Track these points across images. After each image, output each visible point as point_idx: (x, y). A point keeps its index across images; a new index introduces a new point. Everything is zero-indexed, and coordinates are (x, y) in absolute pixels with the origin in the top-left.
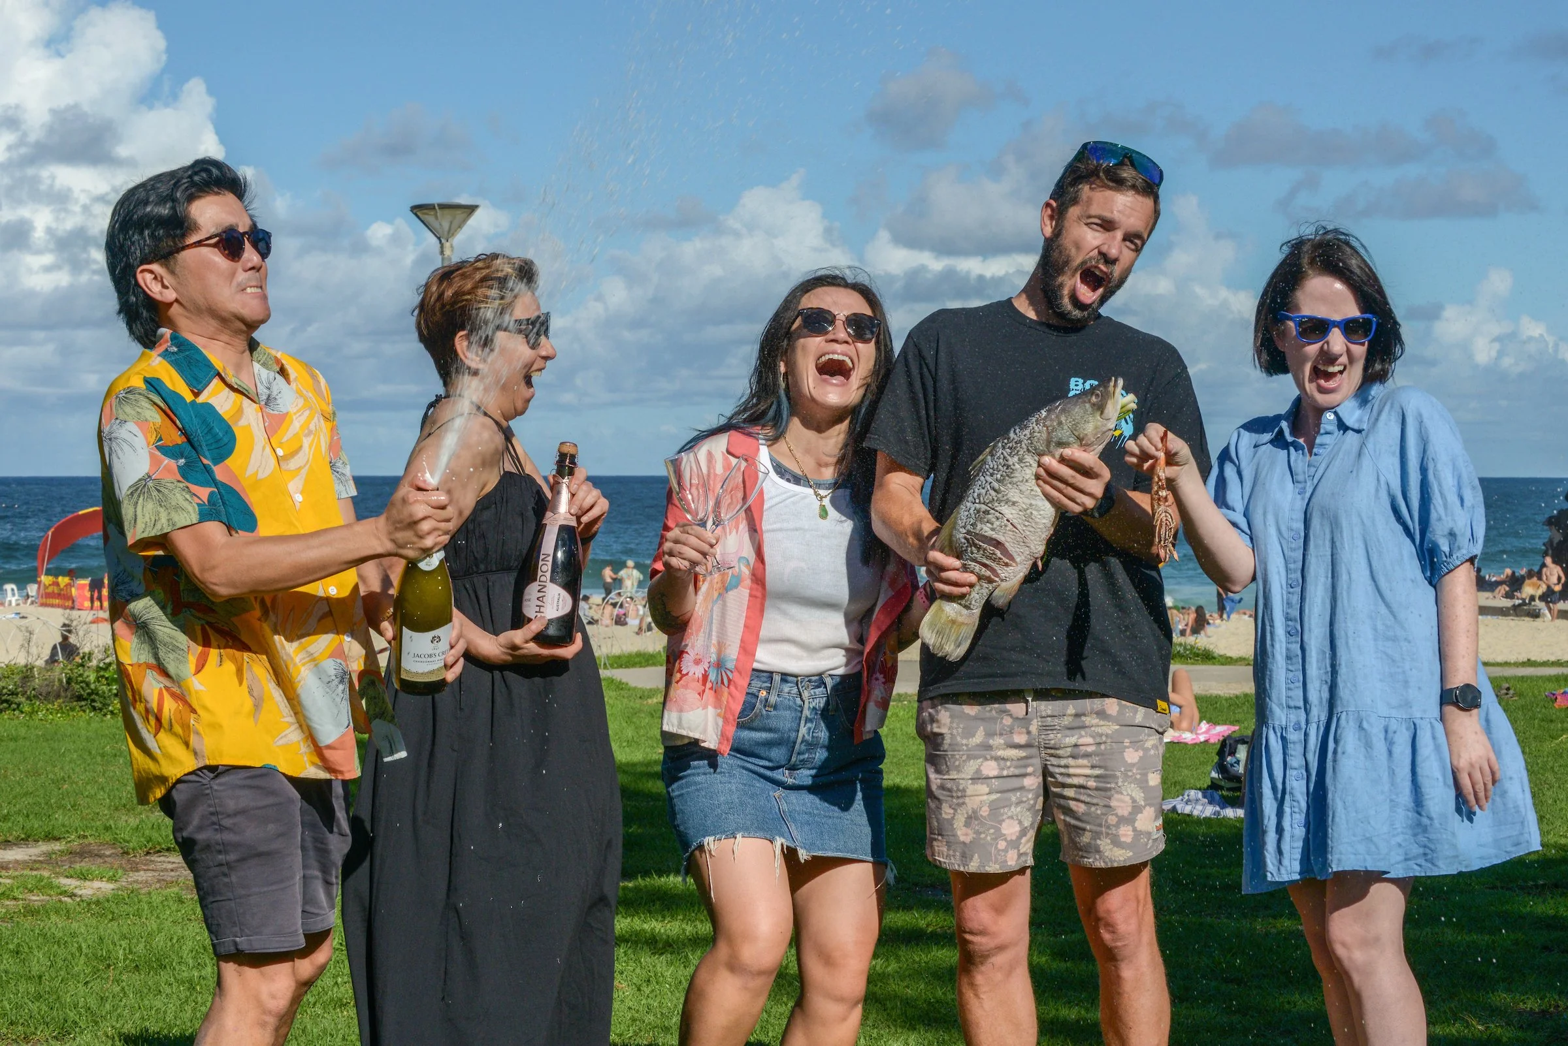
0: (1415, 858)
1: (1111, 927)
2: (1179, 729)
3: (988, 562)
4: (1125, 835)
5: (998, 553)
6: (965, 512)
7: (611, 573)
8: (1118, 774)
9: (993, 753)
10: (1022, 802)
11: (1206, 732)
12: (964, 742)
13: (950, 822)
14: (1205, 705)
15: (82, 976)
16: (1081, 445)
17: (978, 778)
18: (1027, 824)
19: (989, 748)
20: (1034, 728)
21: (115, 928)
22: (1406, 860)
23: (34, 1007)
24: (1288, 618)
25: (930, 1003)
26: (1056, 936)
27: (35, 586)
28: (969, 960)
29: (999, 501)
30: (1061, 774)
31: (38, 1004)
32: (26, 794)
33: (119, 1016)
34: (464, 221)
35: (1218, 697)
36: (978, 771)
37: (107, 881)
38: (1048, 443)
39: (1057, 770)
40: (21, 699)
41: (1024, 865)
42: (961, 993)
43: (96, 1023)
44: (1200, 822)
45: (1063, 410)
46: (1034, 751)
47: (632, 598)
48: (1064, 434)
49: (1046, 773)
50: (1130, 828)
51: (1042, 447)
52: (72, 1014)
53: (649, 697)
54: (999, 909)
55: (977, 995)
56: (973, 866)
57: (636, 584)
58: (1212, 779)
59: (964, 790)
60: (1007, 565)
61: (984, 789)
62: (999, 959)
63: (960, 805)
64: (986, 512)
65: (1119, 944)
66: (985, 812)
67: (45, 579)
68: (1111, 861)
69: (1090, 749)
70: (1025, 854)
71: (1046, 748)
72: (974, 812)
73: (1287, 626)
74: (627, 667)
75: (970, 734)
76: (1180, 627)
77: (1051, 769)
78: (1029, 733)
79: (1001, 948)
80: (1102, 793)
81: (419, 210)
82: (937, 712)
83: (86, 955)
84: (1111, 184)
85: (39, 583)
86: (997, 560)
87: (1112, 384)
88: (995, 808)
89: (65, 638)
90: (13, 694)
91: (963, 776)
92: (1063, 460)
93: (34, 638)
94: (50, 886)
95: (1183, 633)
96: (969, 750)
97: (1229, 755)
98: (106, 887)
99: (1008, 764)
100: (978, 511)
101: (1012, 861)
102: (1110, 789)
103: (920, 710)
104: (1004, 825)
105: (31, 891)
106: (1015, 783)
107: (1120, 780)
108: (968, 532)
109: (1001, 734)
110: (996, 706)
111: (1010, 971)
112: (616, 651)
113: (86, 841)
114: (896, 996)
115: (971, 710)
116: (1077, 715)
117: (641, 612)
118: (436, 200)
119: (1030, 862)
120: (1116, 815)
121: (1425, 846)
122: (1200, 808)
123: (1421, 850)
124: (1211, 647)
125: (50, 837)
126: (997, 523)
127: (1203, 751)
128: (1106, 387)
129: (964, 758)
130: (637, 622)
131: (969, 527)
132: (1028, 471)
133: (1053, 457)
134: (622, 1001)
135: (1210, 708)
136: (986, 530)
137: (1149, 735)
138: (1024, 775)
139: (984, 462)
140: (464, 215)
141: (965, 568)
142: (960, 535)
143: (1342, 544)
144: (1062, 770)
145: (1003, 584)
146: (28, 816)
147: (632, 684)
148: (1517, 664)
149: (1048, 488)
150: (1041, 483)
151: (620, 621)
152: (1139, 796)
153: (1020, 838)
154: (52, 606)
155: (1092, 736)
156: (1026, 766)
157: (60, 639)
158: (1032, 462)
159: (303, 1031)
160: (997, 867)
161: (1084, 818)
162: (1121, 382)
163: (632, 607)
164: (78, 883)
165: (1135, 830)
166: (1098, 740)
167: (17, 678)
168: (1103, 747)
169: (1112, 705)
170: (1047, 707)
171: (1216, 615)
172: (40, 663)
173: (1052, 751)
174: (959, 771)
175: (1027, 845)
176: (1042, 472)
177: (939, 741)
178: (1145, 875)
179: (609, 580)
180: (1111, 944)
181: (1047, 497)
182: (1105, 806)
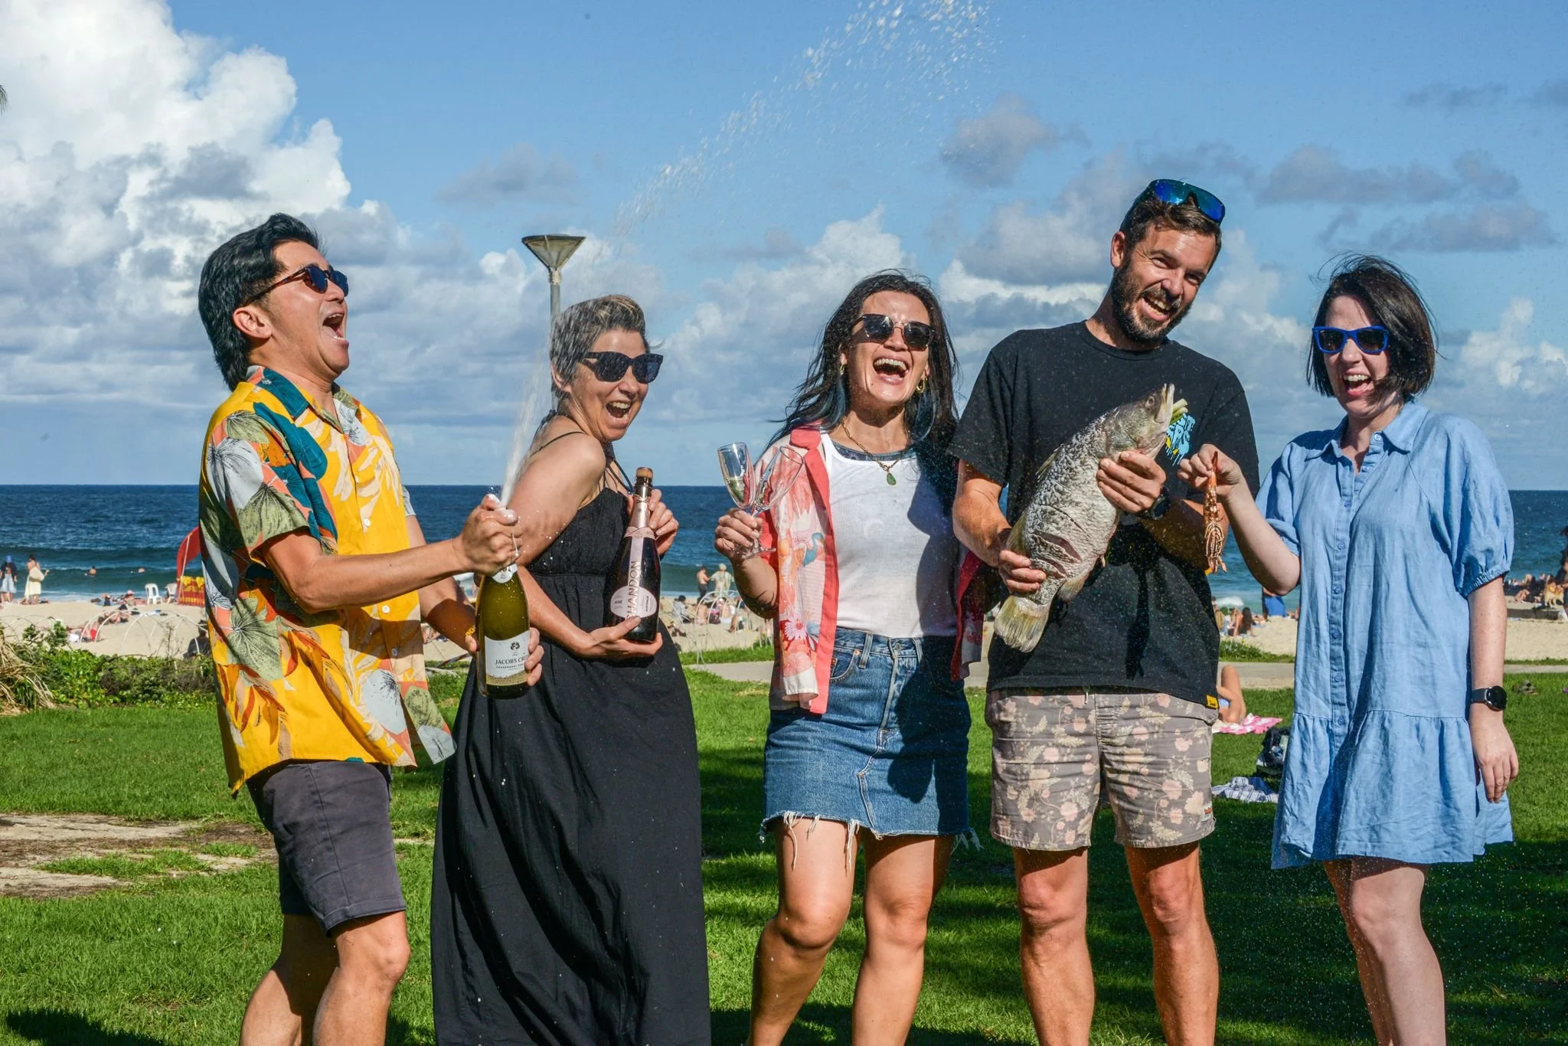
0: (1444, 845)
1: (1163, 904)
2: (1228, 721)
3: (1055, 559)
4: (1175, 817)
5: (1064, 550)
6: (1033, 513)
7: (705, 576)
8: (1170, 761)
9: (1054, 741)
10: (1080, 787)
11: (1252, 724)
12: (1029, 729)
13: (1015, 802)
14: (1251, 699)
15: (218, 944)
16: (1138, 448)
17: (1040, 763)
18: (1085, 807)
19: (1051, 735)
20: (1092, 717)
21: (249, 900)
22: (1436, 847)
23: (173, 972)
24: (1331, 621)
25: (998, 972)
26: (1114, 911)
27: (175, 586)
28: (1031, 931)
29: (1064, 502)
30: (1117, 761)
31: (177, 970)
32: (167, 777)
33: (252, 981)
34: (571, 252)
35: (1263, 692)
36: (1041, 757)
37: (242, 857)
38: (1108, 446)
39: (1113, 758)
40: (162, 689)
41: (1080, 845)
42: (1023, 963)
43: (231, 987)
44: (1246, 806)
45: (1121, 416)
46: (1092, 739)
47: (725, 599)
48: (1122, 438)
49: (1103, 760)
50: (1180, 811)
51: (1102, 451)
52: (208, 979)
53: (741, 690)
54: (1056, 886)
55: (1037, 964)
56: (1034, 844)
57: (728, 586)
58: (1258, 767)
59: (1027, 774)
60: (1072, 561)
61: (1045, 773)
62: (1056, 931)
63: (1023, 787)
64: (1052, 513)
65: (1171, 920)
66: (1046, 794)
67: (184, 580)
68: (1162, 840)
69: (1144, 738)
70: (1083, 835)
71: (1103, 737)
72: (1036, 794)
73: (1331, 629)
74: (720, 662)
75: (1033, 721)
76: (1229, 627)
77: (1108, 757)
78: (1088, 722)
79: (1059, 921)
80: (1155, 779)
81: (529, 241)
82: (1005, 703)
83: (222, 925)
84: (1174, 223)
85: (179, 583)
86: (1062, 557)
87: (1164, 389)
88: (1055, 791)
89: (202, 634)
90: (154, 685)
91: (1027, 761)
92: (1122, 462)
93: (174, 633)
94: (189, 861)
95: (1231, 633)
96: (1033, 737)
97: (1274, 744)
98: (241, 862)
99: (1069, 751)
100: (1045, 512)
101: (1070, 841)
102: (1161, 775)
103: (989, 701)
104: (1063, 807)
105: (171, 866)
106: (1075, 768)
107: (1171, 767)
108: (1036, 532)
109: (1062, 723)
110: (1058, 697)
111: (1068, 942)
112: (710, 647)
113: (222, 820)
114: (967, 965)
115: (1035, 700)
116: (1132, 707)
117: (733, 612)
118: (545, 232)
119: (1088, 842)
120: (1168, 799)
121: (1453, 835)
122: (1246, 793)
123: (1450, 839)
124: (1257, 646)
125: (188, 816)
126: (1062, 523)
127: (1250, 741)
128: (1159, 393)
129: (1029, 744)
130: (729, 621)
131: (1036, 527)
132: (1089, 473)
133: (1113, 459)
134: (716, 969)
135: (1256, 702)
136: (1052, 530)
137: (1198, 726)
138: (1083, 762)
139: (1049, 467)
140: (572, 246)
141: (1034, 566)
142: (1029, 535)
143: (1384, 556)
144: (1118, 758)
145: (1070, 580)
146: (168, 797)
147: (725, 678)
148: (1537, 663)
149: (1108, 489)
150: (1102, 484)
151: (714, 620)
152: (1189, 781)
153: (1078, 819)
154: (190, 604)
155: (1145, 726)
156: (1086, 753)
157: (198, 635)
158: (1093, 464)
159: (422, 996)
160: (1056, 845)
161: (1139, 802)
162: (1172, 388)
163: (725, 606)
164: (214, 859)
165: (1184, 813)
166: (1151, 730)
167: (158, 670)
168: (1155, 736)
169: (1165, 700)
170: (1103, 699)
171: (1261, 616)
172: (180, 656)
173: (1108, 740)
174: (1023, 757)
175: (1085, 827)
176: (1102, 473)
177: (1006, 728)
178: (1195, 855)
179: (703, 582)
180: (1163, 920)
181: (1107, 496)
182: (1157, 791)
